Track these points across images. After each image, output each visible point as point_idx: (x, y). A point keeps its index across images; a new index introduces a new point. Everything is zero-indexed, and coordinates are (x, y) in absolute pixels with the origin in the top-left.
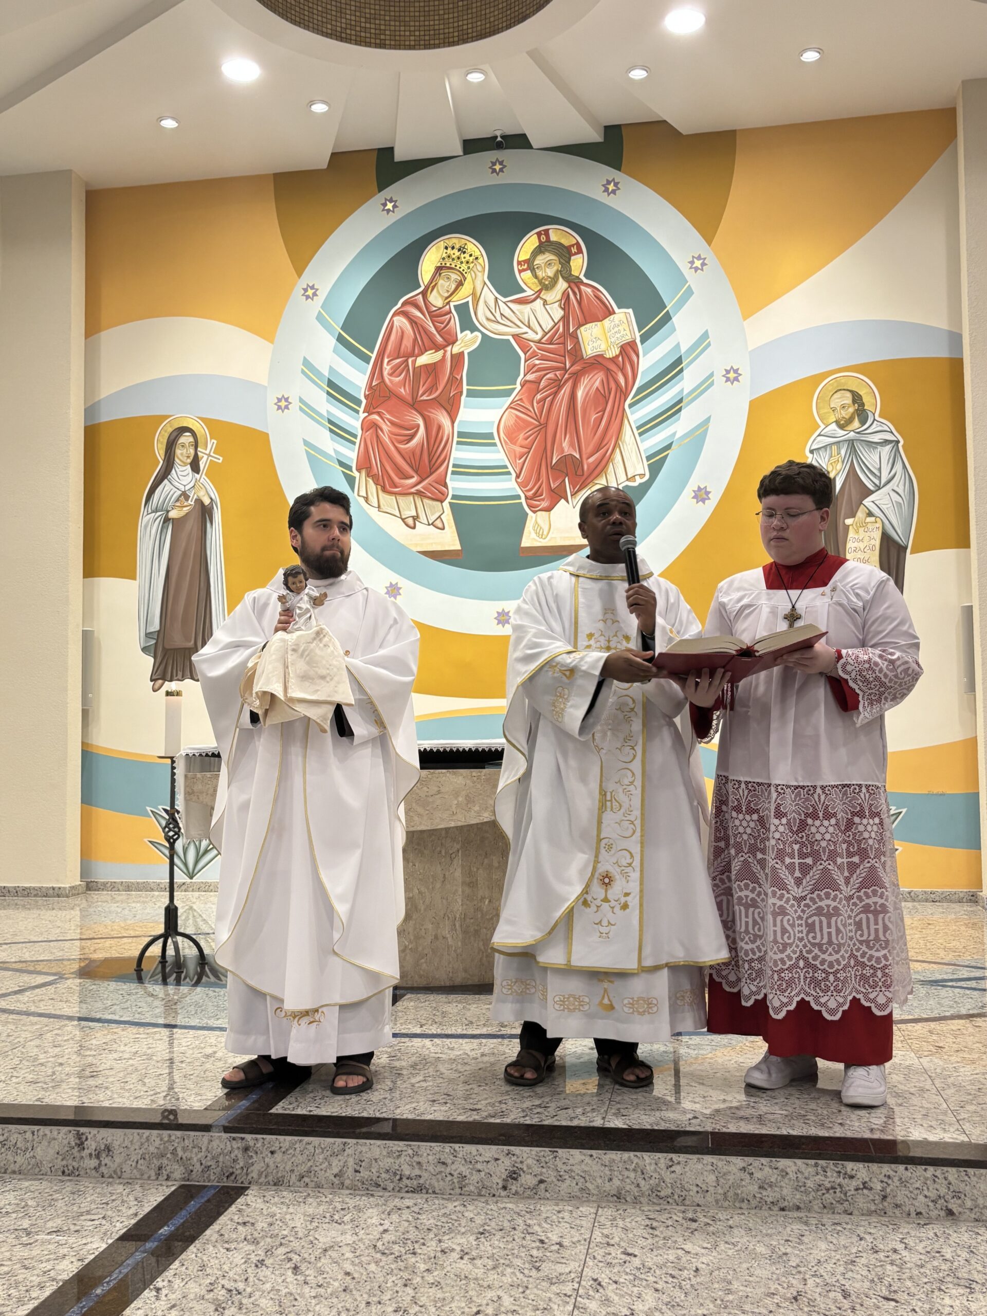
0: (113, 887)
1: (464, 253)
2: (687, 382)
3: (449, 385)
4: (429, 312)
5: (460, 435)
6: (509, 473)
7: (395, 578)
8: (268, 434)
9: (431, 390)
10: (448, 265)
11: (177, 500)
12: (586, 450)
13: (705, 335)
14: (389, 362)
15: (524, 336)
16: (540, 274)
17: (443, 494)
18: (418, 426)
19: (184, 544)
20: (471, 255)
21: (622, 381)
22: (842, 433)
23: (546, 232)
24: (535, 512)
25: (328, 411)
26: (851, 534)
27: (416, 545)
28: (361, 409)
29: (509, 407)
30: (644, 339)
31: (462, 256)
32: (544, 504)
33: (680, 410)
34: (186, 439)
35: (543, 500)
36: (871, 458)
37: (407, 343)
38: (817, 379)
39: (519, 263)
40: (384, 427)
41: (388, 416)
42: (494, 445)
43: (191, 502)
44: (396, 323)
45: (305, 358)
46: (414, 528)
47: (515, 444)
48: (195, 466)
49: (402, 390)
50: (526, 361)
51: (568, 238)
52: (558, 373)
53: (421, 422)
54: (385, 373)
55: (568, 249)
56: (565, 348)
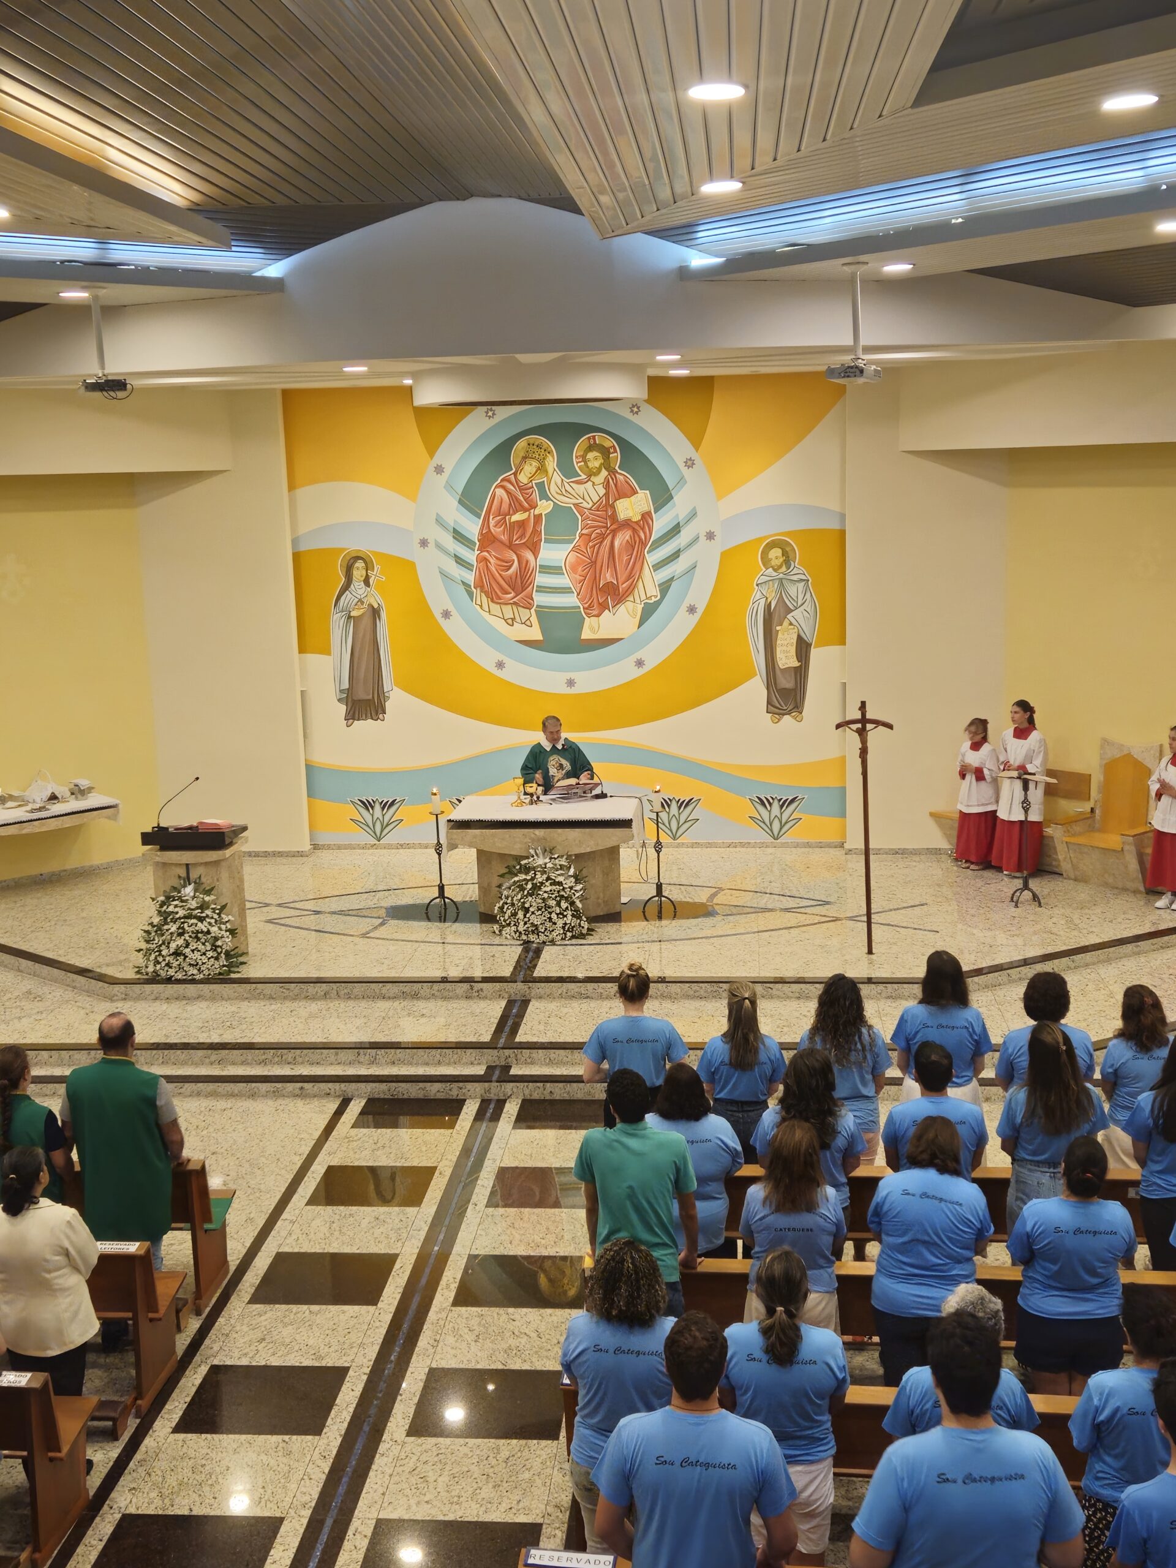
0: (329, 847)
1: (541, 448)
2: (683, 539)
3: (533, 535)
4: (518, 487)
7: (501, 657)
8: (414, 563)
9: (521, 537)
10: (530, 455)
11: (356, 605)
12: (622, 579)
13: (694, 510)
14: (493, 518)
15: (580, 505)
16: (590, 465)
17: (531, 605)
18: (513, 560)
19: (361, 635)
20: (545, 449)
21: (643, 536)
22: (775, 574)
23: (594, 437)
24: (589, 617)
25: (454, 549)
26: (780, 635)
27: (515, 636)
28: (476, 548)
29: (572, 550)
31: (540, 450)
32: (595, 612)
33: (678, 556)
34: (360, 564)
35: (594, 610)
36: (792, 590)
37: (505, 506)
38: (759, 540)
40: (491, 561)
41: (494, 554)
43: (365, 606)
44: (497, 493)
45: (437, 512)
46: (512, 626)
47: (576, 574)
48: (367, 582)
49: (502, 537)
50: (582, 521)
51: (609, 442)
52: (603, 529)
53: (515, 558)
54: (491, 525)
55: (608, 450)
56: (607, 514)
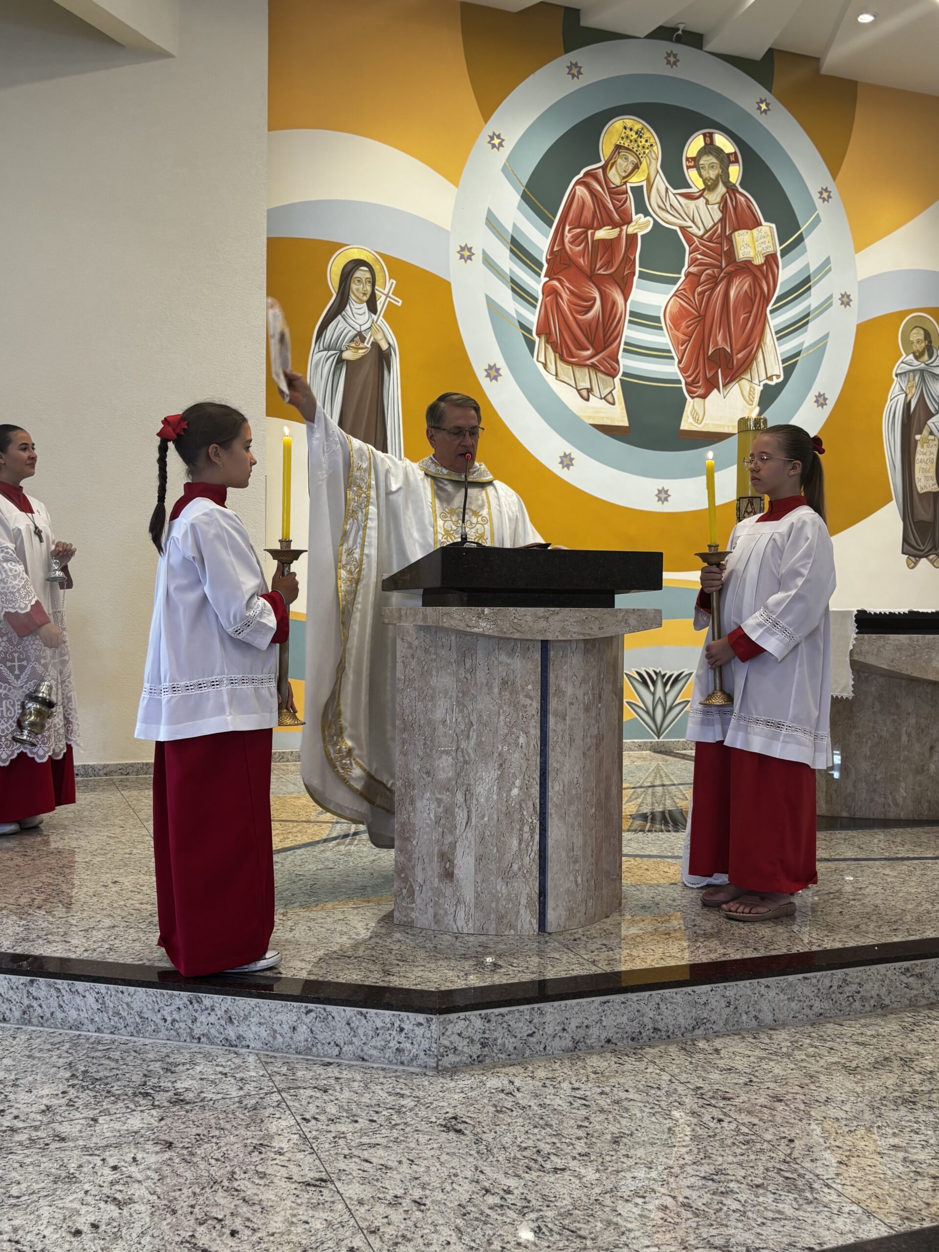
1: (641, 137)
2: (814, 299)
3: (623, 264)
4: (608, 188)
5: (632, 314)
6: (672, 358)
7: (568, 448)
8: (449, 284)
9: (608, 264)
10: (626, 145)
11: (352, 340)
12: (736, 347)
13: (827, 261)
14: (570, 230)
15: (689, 229)
17: (615, 370)
18: (595, 299)
19: (359, 390)
20: (646, 141)
21: (766, 289)
22: (916, 363)
23: (711, 135)
24: (693, 398)
25: (511, 270)
26: (919, 448)
27: (590, 417)
28: (543, 273)
29: (674, 295)
30: (784, 253)
31: (639, 139)
32: (700, 391)
33: (807, 323)
34: (362, 273)
35: (699, 387)
36: (934, 387)
37: (588, 214)
39: (687, 159)
40: (564, 295)
41: (568, 285)
42: (661, 328)
43: (368, 345)
44: (577, 192)
45: (489, 209)
46: (588, 400)
47: (678, 330)
48: (372, 306)
49: (581, 261)
50: (690, 254)
51: (728, 145)
52: (715, 270)
53: (597, 295)
54: (566, 240)
56: (722, 247)
